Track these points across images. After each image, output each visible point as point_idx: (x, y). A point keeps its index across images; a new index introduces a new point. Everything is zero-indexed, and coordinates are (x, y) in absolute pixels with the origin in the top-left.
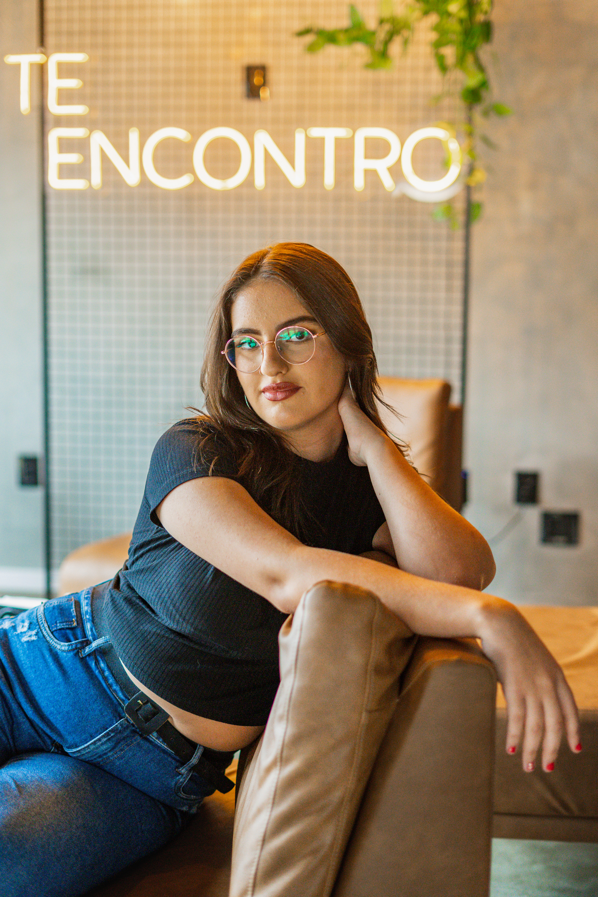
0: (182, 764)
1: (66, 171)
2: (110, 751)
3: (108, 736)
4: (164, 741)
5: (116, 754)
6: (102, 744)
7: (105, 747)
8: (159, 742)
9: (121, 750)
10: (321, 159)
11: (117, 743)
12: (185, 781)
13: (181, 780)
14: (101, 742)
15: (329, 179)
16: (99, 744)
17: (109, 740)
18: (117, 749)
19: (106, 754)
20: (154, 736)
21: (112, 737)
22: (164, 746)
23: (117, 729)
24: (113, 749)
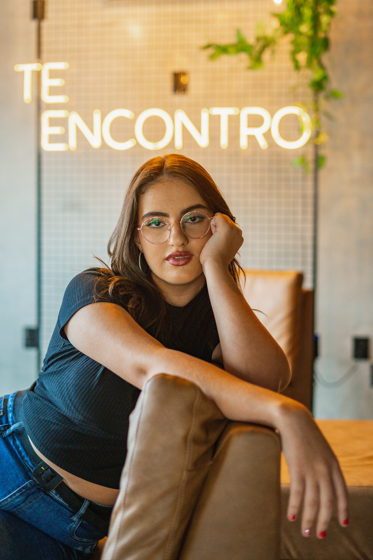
0: (74, 514)
1: (53, 139)
2: (22, 503)
3: (20, 492)
4: (61, 496)
5: (26, 505)
6: (16, 498)
7: (18, 500)
8: (57, 497)
9: (30, 502)
10: (218, 129)
11: (27, 498)
12: (76, 527)
13: (74, 526)
14: (15, 496)
15: (224, 141)
16: (14, 497)
17: (21, 494)
18: (27, 502)
19: (19, 505)
20: (53, 493)
21: (23, 492)
22: (61, 500)
23: (27, 487)
24: (24, 501)
